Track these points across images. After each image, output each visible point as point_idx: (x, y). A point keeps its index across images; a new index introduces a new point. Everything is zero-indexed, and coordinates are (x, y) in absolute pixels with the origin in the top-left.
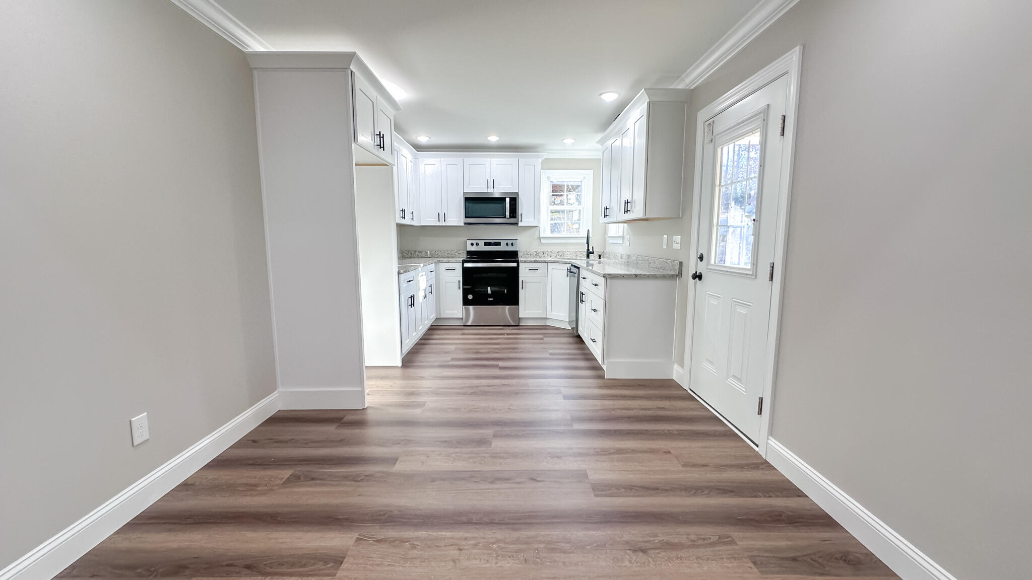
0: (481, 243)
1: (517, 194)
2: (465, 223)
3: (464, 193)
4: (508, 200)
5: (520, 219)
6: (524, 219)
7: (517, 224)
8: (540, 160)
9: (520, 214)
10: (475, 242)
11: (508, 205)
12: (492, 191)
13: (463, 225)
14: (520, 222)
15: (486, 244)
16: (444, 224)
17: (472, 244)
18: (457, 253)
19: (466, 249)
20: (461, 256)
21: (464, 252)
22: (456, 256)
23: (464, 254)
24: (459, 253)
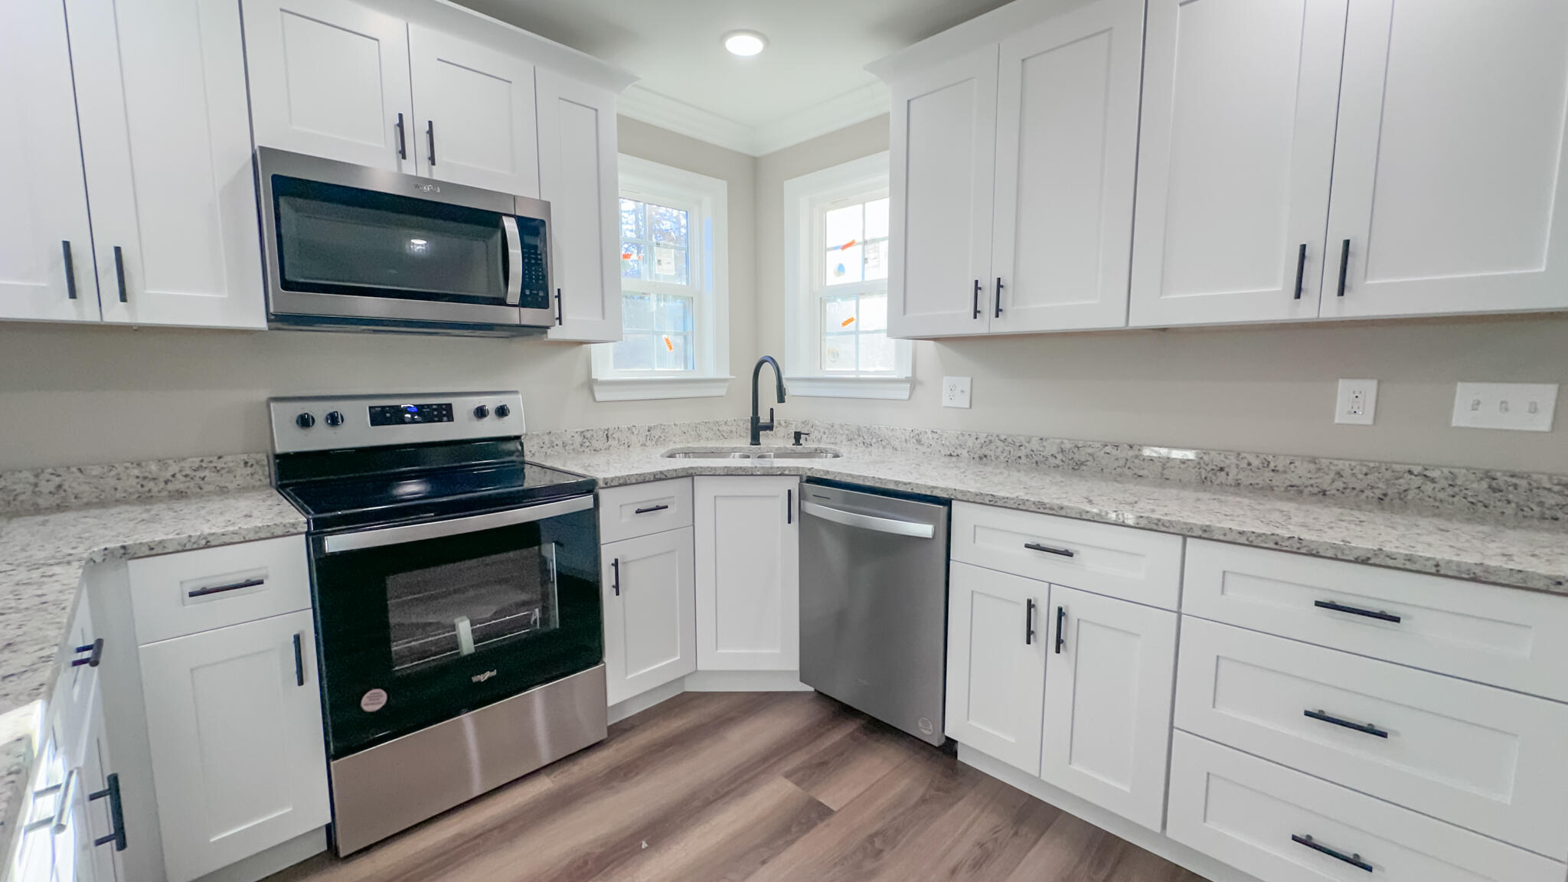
0: (357, 416)
1: (547, 206)
2: (272, 318)
4: (512, 226)
5: (556, 312)
6: (569, 313)
7: (540, 330)
8: (614, 96)
9: (555, 291)
10: (319, 411)
11: (514, 250)
12: (425, 176)
13: (262, 324)
14: (553, 323)
15: (382, 416)
16: (117, 313)
17: (305, 421)
18: (206, 473)
19: (258, 453)
20: (231, 486)
21: (252, 465)
22: (203, 486)
23: (248, 478)
24: (223, 472)
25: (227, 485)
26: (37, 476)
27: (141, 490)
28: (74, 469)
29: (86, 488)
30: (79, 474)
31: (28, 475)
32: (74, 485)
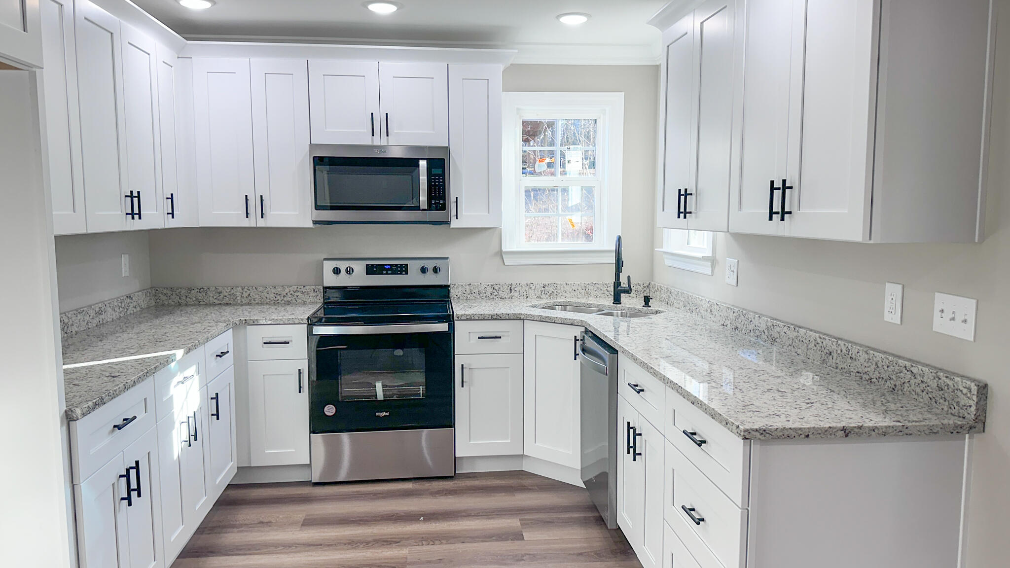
0: (359, 268)
1: (447, 149)
2: (315, 222)
3: (312, 146)
4: (423, 164)
5: (453, 212)
6: (463, 212)
7: (448, 223)
8: (501, 67)
9: (453, 199)
10: (343, 266)
11: (423, 178)
12: (384, 143)
13: (311, 225)
14: (453, 219)
15: (371, 270)
16: (261, 223)
17: (337, 271)
18: (299, 294)
19: (318, 285)
20: (308, 301)
21: (316, 292)
22: (297, 300)
23: (315, 298)
24: (305, 294)
25: (307, 300)
26: (243, 289)
27: (275, 299)
28: (254, 288)
29: (257, 296)
30: (255, 290)
31: (240, 289)
32: (254, 295)
